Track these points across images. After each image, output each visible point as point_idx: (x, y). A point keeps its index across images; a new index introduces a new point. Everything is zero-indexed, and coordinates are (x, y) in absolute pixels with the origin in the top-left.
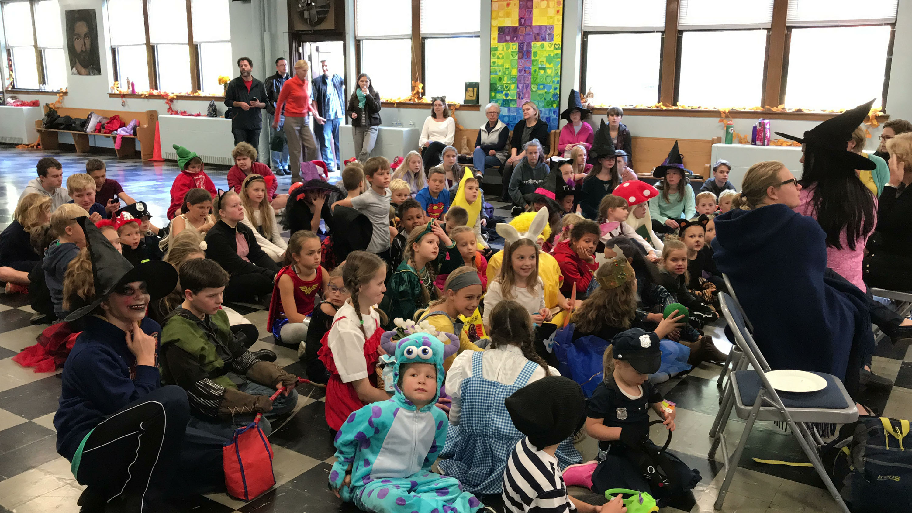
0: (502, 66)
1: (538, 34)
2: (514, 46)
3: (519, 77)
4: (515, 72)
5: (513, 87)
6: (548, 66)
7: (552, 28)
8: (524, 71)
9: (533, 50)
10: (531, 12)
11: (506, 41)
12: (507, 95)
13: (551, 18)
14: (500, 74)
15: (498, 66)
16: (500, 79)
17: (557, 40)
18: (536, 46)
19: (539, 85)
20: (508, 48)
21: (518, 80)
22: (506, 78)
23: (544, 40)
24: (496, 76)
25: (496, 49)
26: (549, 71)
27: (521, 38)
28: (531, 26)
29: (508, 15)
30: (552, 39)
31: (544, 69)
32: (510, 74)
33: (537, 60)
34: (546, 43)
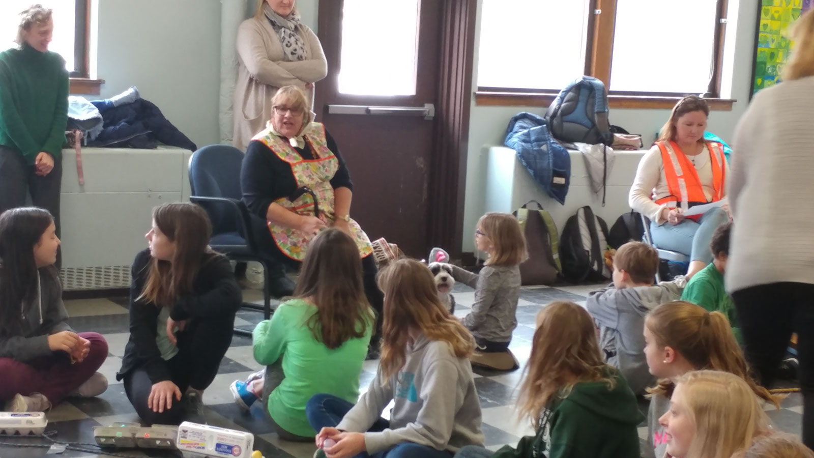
0: (777, 33)
2: (796, 2)
14: (773, 46)
15: (771, 32)
16: (772, 55)
20: (787, 4)
22: (780, 54)
24: (766, 50)
25: (770, 3)
32: (787, 47)
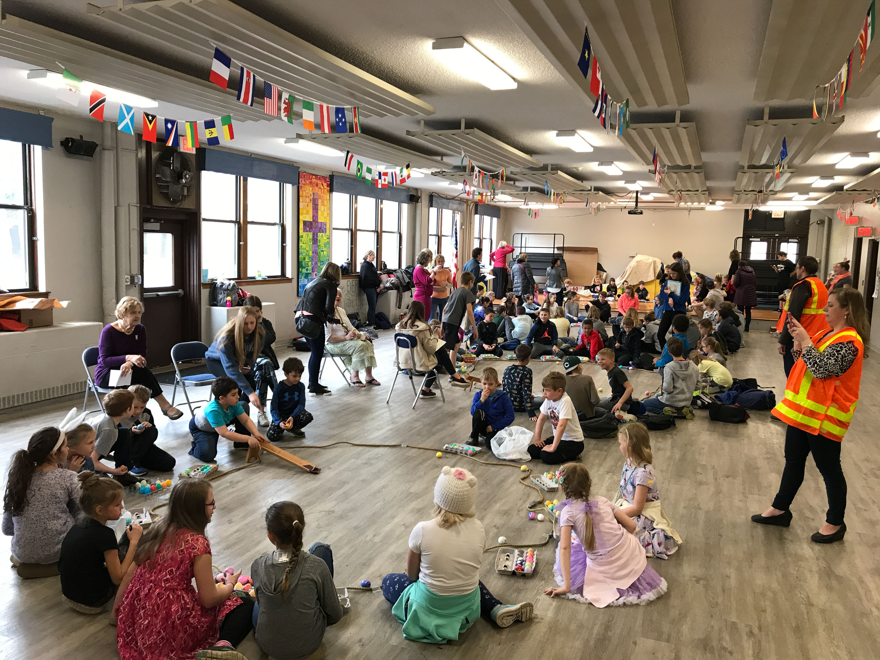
0: (305, 249)
1: (321, 228)
2: (310, 235)
3: (313, 256)
4: (311, 254)
5: (310, 263)
6: (324, 249)
7: (326, 225)
8: (315, 252)
9: (319, 238)
10: (317, 212)
11: (307, 231)
12: (307, 270)
13: (325, 218)
14: (303, 254)
15: (303, 249)
16: (304, 259)
17: (328, 233)
18: (320, 234)
19: (321, 262)
20: (308, 237)
21: (312, 259)
22: (307, 258)
23: (323, 232)
24: (302, 256)
25: (302, 236)
26: (325, 253)
27: (314, 229)
28: (317, 222)
29: (307, 213)
30: (326, 232)
31: (323, 251)
32: (308, 255)
33: (320, 245)
34: (323, 234)
